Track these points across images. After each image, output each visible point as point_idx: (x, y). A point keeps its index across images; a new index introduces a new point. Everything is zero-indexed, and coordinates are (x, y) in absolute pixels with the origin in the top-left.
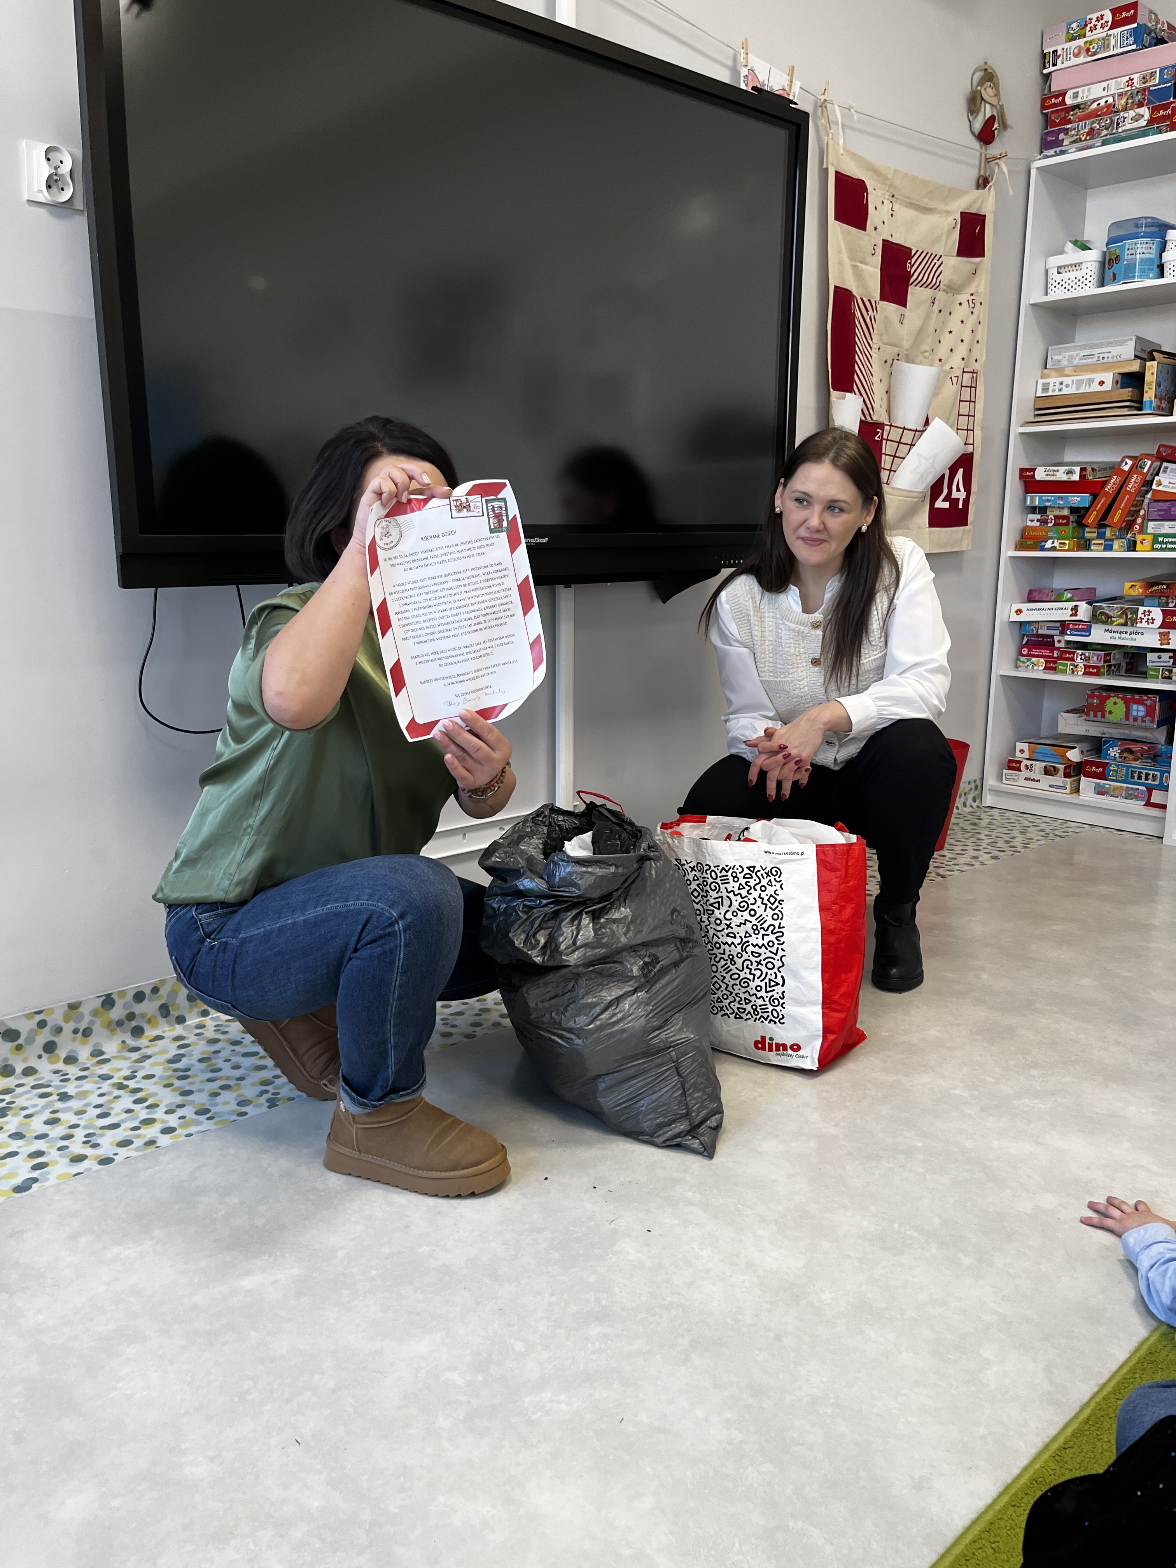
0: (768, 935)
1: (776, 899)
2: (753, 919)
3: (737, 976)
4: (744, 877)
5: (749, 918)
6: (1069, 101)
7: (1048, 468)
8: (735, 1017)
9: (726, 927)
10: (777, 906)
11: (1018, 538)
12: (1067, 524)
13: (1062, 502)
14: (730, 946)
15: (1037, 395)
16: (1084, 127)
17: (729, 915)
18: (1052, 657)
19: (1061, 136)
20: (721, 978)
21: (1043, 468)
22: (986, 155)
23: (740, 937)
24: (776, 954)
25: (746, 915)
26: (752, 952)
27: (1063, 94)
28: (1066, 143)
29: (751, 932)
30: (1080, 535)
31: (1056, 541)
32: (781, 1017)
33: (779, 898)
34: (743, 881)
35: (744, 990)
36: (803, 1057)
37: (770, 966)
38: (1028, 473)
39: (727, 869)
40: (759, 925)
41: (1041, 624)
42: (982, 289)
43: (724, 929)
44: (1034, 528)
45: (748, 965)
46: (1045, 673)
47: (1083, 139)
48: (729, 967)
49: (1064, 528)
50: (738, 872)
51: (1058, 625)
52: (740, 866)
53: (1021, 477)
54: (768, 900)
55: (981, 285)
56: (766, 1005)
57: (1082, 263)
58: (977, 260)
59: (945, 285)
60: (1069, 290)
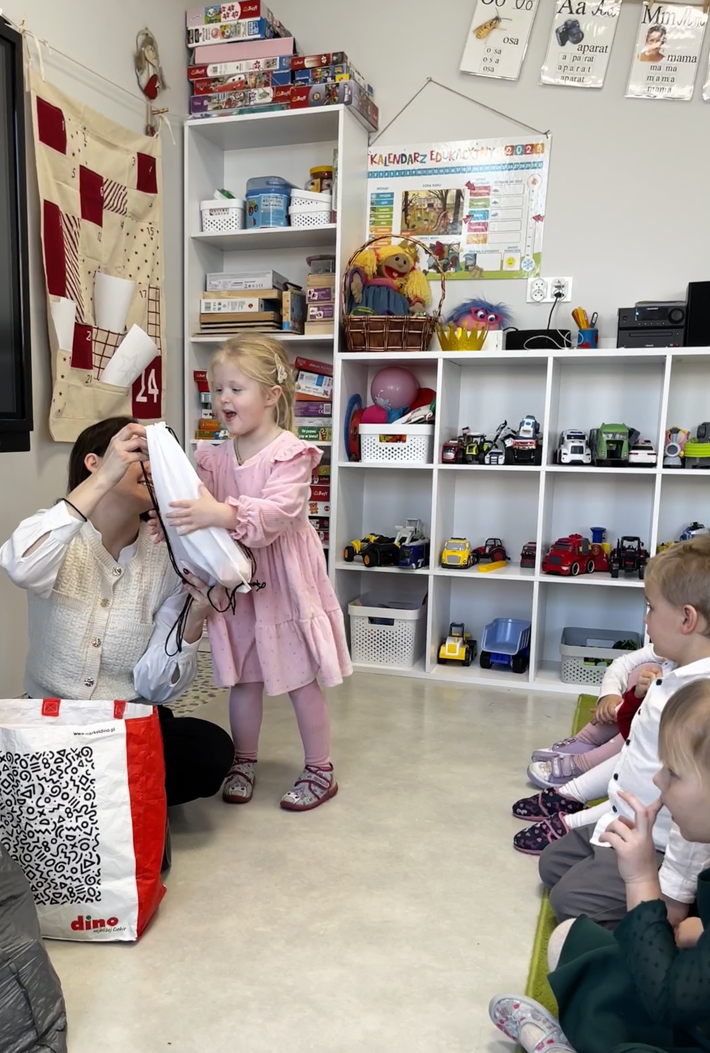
0: (81, 816)
1: (88, 779)
2: (66, 803)
3: (52, 862)
4: (55, 762)
5: (62, 802)
6: (210, 74)
8: (51, 903)
9: (39, 814)
10: (89, 786)
11: (198, 429)
14: (44, 833)
15: (203, 312)
16: (223, 97)
17: (41, 803)
19: (206, 103)
20: (35, 866)
22: (151, 107)
23: (54, 823)
24: (90, 835)
25: (59, 800)
26: (67, 836)
27: (205, 67)
28: (209, 108)
29: (64, 815)
32: (97, 894)
33: (90, 778)
34: (54, 767)
35: (60, 874)
36: (121, 929)
37: (85, 847)
38: (201, 375)
39: (37, 756)
40: (72, 807)
42: (157, 220)
43: (37, 817)
44: (208, 421)
45: (63, 849)
47: (223, 107)
48: (44, 854)
50: (48, 758)
52: (51, 752)
53: (196, 378)
54: (80, 781)
55: (156, 216)
56: (82, 885)
57: (228, 208)
58: (152, 195)
59: (130, 213)
60: (220, 229)
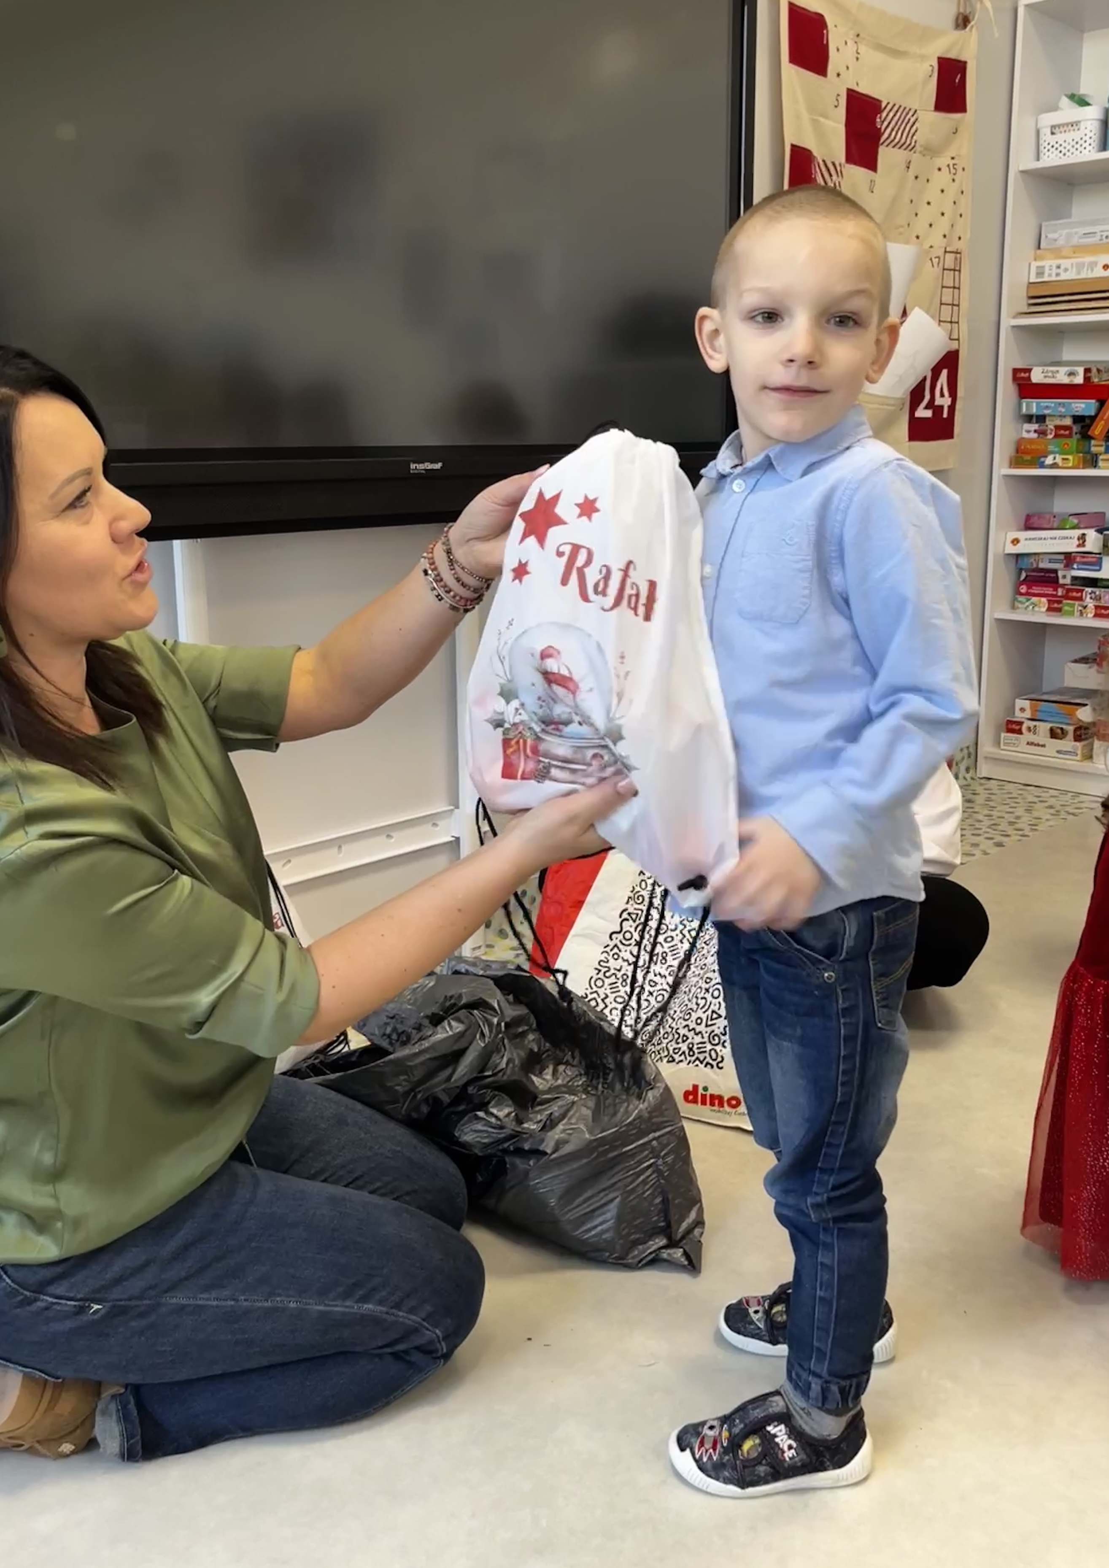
7: (1046, 368)
11: (1013, 454)
12: (1070, 436)
13: (1063, 410)
15: (1031, 281)
18: (1056, 596)
21: (1040, 369)
30: (1086, 449)
31: (1057, 456)
38: (1023, 375)
41: (1041, 557)
42: (963, 152)
44: (1031, 441)
46: (1048, 616)
49: (1067, 441)
51: (1062, 557)
53: (1015, 378)
55: (962, 147)
57: (1079, 122)
58: (957, 116)
59: (921, 146)
60: (1065, 155)
